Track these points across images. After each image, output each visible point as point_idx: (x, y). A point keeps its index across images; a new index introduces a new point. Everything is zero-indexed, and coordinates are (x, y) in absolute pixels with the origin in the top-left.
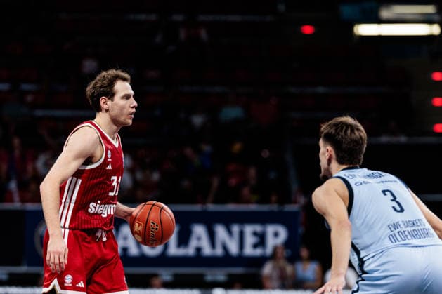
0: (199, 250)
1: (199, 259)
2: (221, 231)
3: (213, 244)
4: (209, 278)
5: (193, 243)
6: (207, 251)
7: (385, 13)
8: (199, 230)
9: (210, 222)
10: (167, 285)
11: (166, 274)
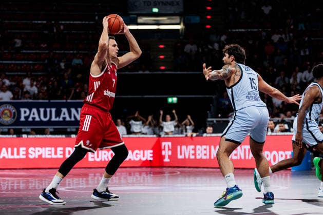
0: (64, 118)
1: (64, 122)
2: (73, 110)
3: (70, 117)
4: (69, 130)
5: (62, 116)
6: (68, 119)
7: (140, 20)
8: (64, 110)
9: (69, 106)
10: (52, 133)
11: (51, 129)
